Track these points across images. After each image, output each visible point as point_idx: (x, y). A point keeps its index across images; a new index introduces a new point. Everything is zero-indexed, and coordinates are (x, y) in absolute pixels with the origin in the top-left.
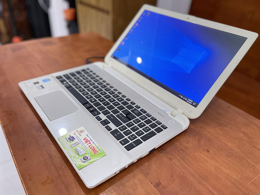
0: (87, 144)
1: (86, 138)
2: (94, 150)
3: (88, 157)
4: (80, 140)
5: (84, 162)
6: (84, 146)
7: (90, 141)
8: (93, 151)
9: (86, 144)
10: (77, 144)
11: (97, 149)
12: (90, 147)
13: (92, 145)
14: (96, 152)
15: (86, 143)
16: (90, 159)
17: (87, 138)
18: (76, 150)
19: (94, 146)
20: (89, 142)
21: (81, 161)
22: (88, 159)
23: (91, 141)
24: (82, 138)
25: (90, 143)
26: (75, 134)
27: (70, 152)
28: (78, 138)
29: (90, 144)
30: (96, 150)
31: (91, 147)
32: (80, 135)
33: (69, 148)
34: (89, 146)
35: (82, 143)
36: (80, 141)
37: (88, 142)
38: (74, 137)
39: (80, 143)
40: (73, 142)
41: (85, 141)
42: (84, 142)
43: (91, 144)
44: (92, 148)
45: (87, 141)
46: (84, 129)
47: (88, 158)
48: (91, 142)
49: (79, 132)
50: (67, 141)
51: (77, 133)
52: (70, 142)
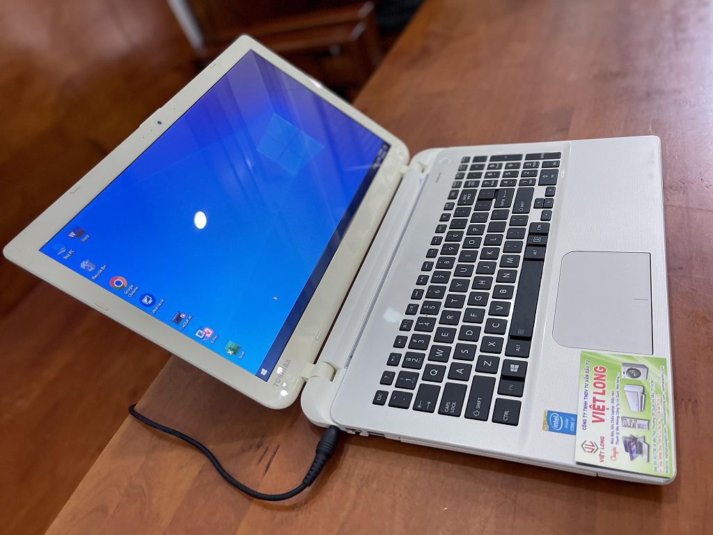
0: (604, 401)
1: (593, 421)
2: (599, 378)
3: (626, 371)
4: (615, 426)
5: (644, 366)
6: (615, 403)
7: (590, 406)
8: (605, 376)
9: (608, 404)
10: (631, 422)
11: (592, 375)
12: (604, 391)
13: (594, 393)
14: (598, 369)
15: (603, 407)
16: (624, 364)
17: (590, 418)
18: (642, 407)
19: (591, 385)
20: (594, 406)
21: (649, 374)
22: (629, 368)
23: (588, 405)
24: (603, 429)
25: (595, 400)
26: (615, 453)
28: (615, 435)
29: (598, 397)
30: (595, 374)
31: (601, 391)
32: (602, 441)
33: (657, 423)
34: (604, 393)
35: (615, 416)
36: (615, 424)
37: (599, 407)
38: (621, 447)
39: (620, 419)
40: (635, 432)
41: (604, 414)
42: (607, 415)
43: (594, 398)
44: (602, 386)
45: (599, 410)
46: (579, 449)
47: (628, 370)
48: (590, 402)
49: (598, 452)
50: (652, 448)
51: (608, 452)
52: (644, 437)
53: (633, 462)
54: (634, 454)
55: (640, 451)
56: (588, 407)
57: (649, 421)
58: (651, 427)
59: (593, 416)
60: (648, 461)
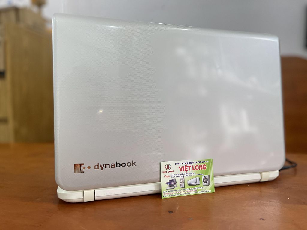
0: (190, 170)
1: (180, 167)
2: (201, 167)
3: (206, 177)
4: (179, 175)
5: (209, 184)
6: (190, 175)
7: (186, 165)
8: (202, 169)
9: (188, 172)
10: (183, 181)
11: (201, 164)
12: (195, 170)
13: (193, 166)
14: (204, 166)
15: (187, 170)
16: (209, 176)
17: (181, 166)
18: (189, 185)
19: (196, 164)
20: (187, 167)
21: (206, 186)
22: (207, 178)
23: (187, 164)
24: (177, 171)
25: (190, 166)
26: (168, 177)
27: (190, 192)
28: (175, 176)
29: (191, 168)
30: (202, 165)
31: (194, 168)
32: (171, 171)
33: (184, 191)
34: (193, 169)
35: (184, 175)
36: (180, 175)
37: (187, 168)
38: (171, 179)
39: (183, 177)
40: (178, 184)
41: (184, 171)
43: (191, 166)
44: (197, 168)
45: (185, 169)
46: (166, 163)
47: (206, 178)
48: (188, 165)
49: (166, 170)
50: (173, 190)
51: (167, 174)
52: (177, 187)
53: (165, 184)
54: (169, 184)
55: (170, 186)
56: (186, 164)
57: (184, 188)
58: (182, 189)
59: (182, 167)
60: (167, 189)
